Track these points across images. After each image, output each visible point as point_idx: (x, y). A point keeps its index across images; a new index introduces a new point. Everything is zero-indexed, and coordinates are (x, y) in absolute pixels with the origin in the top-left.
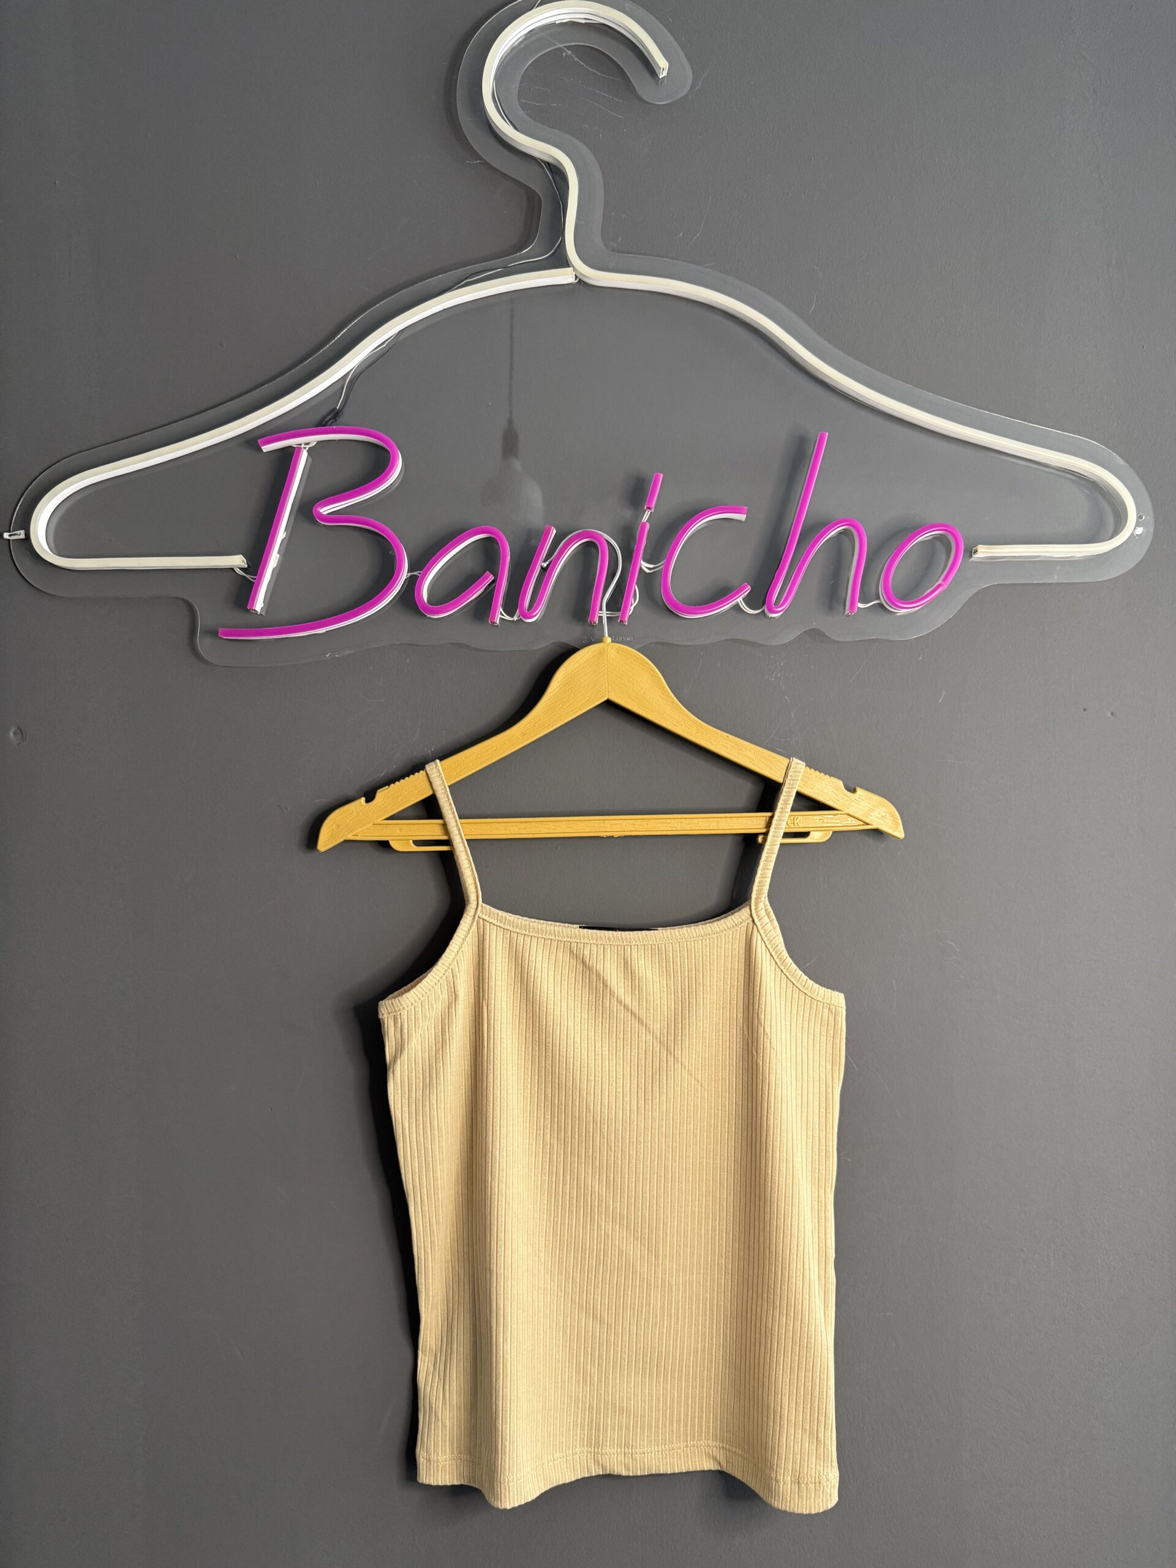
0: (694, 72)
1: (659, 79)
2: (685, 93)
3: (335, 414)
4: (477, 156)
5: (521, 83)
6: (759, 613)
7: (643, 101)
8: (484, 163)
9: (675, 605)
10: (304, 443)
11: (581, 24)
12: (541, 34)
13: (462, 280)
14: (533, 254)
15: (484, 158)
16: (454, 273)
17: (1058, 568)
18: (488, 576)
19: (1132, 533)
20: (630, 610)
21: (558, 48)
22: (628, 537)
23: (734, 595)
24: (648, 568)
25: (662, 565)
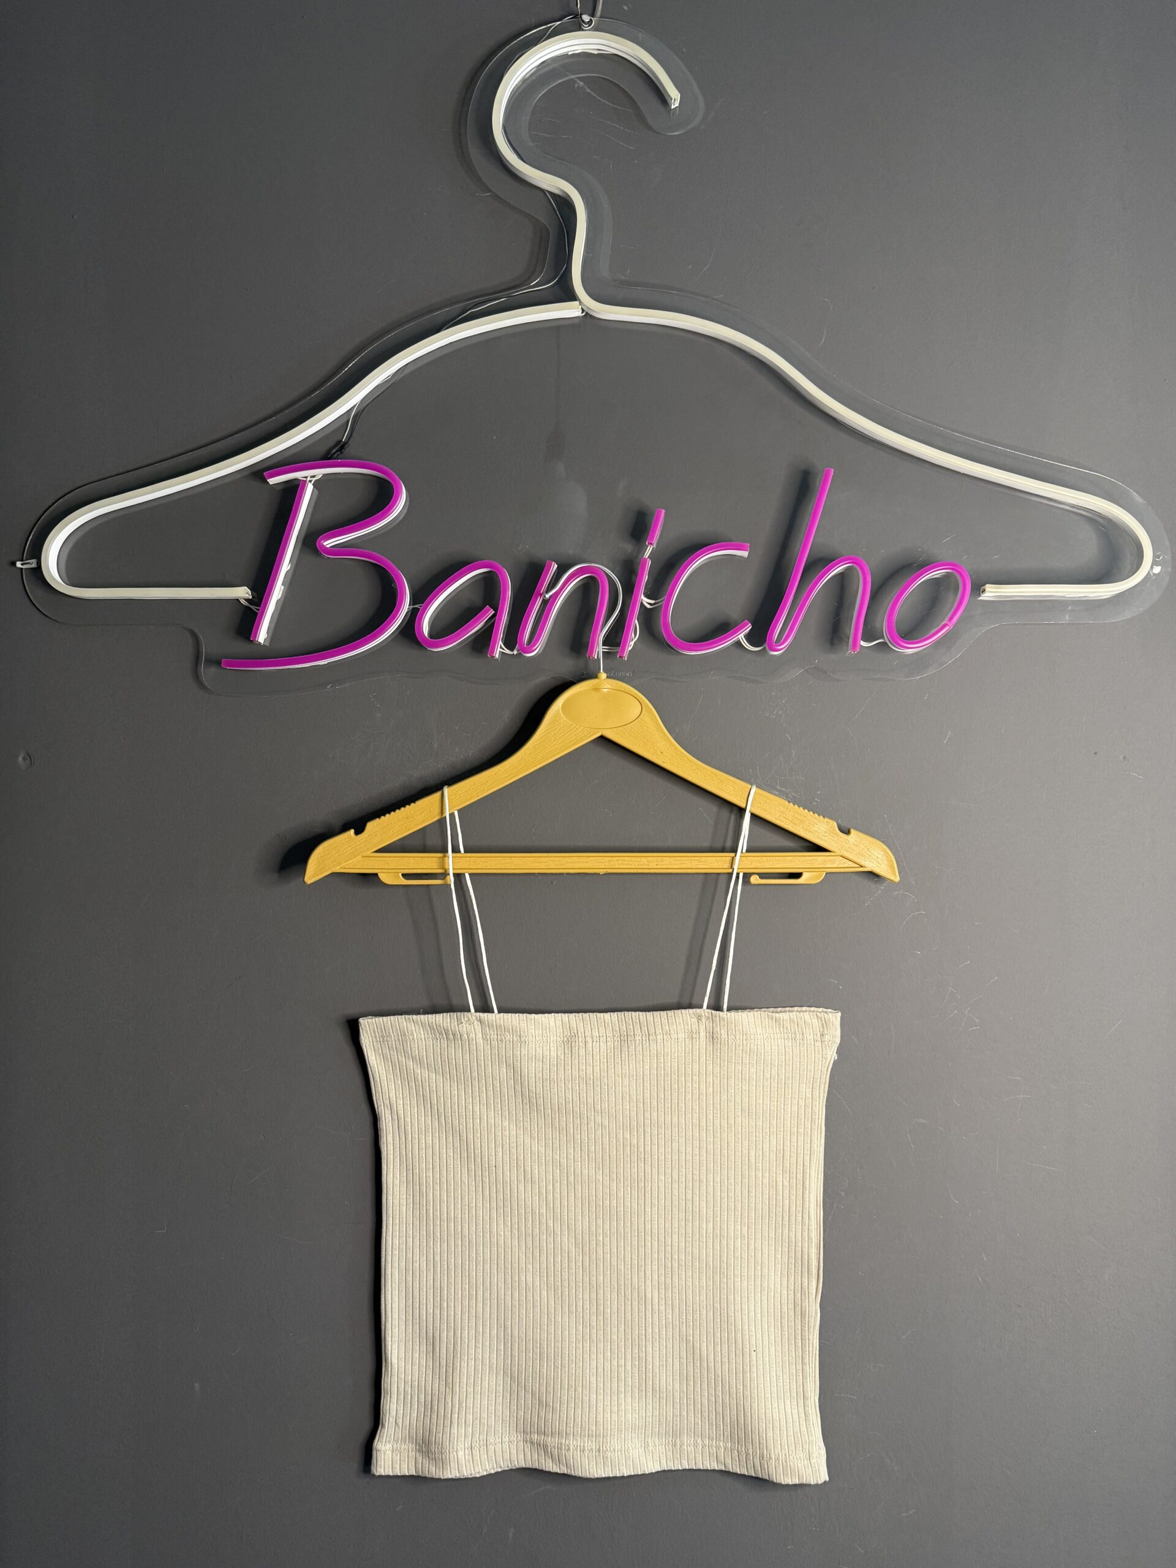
0: (707, 102)
1: (670, 109)
2: (698, 122)
3: (341, 447)
4: (487, 189)
5: (532, 114)
6: (760, 651)
7: (653, 131)
8: (496, 196)
9: (675, 642)
10: (310, 476)
11: (594, 54)
12: (554, 65)
13: (467, 311)
14: (537, 285)
15: (492, 189)
16: (458, 307)
17: (1070, 608)
18: (489, 611)
19: (1149, 573)
20: (631, 644)
21: (569, 80)
22: (629, 571)
23: (735, 632)
24: (649, 604)
25: (662, 601)
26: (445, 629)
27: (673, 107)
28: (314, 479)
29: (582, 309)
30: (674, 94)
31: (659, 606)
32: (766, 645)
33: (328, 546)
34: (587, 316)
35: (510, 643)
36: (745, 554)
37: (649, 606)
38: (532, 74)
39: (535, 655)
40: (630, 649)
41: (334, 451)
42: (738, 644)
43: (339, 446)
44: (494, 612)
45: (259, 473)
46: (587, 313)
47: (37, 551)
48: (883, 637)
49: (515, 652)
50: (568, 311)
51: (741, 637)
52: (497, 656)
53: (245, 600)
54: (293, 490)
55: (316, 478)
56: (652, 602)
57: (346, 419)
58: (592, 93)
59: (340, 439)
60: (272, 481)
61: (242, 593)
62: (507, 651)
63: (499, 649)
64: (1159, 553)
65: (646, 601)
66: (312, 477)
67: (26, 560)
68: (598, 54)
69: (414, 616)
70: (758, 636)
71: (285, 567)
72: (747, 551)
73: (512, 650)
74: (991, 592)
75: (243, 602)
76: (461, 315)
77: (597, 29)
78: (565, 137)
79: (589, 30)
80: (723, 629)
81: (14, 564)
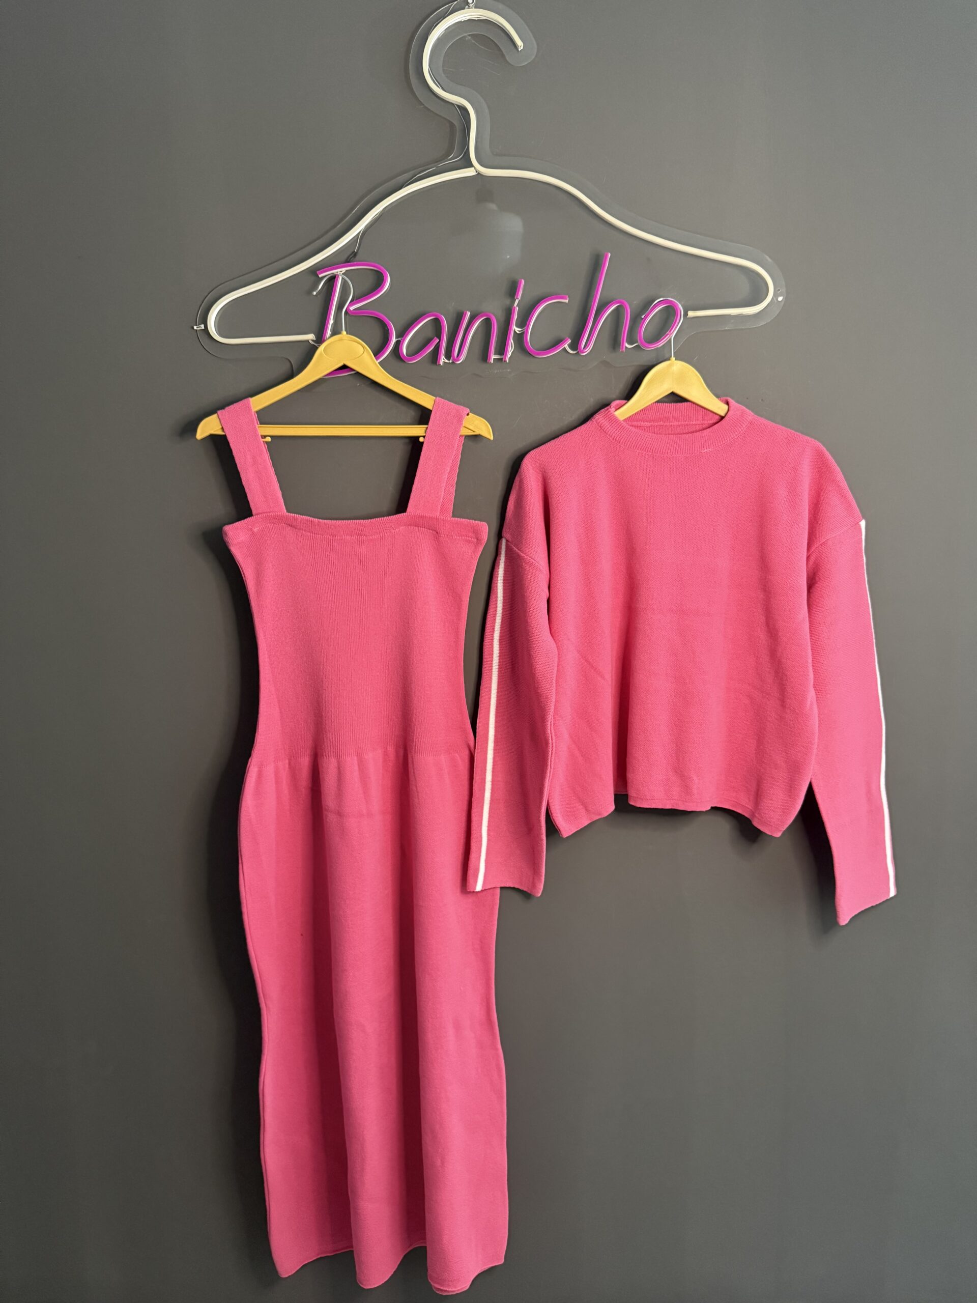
0: (538, 44)
1: (518, 50)
2: (533, 57)
3: (355, 254)
4: (422, 104)
5: (444, 58)
6: (576, 353)
7: (509, 64)
8: (425, 107)
9: (531, 351)
10: (340, 271)
11: (475, 20)
12: (453, 28)
13: (416, 176)
14: (453, 159)
15: (425, 105)
16: (412, 173)
17: (732, 321)
18: (436, 339)
19: (772, 299)
20: (509, 354)
21: (462, 37)
22: (509, 312)
23: (563, 343)
24: (519, 331)
25: (526, 327)
26: (416, 351)
27: (520, 50)
28: (341, 273)
29: (476, 172)
30: (519, 43)
31: (524, 333)
32: (578, 350)
33: (352, 310)
34: (479, 174)
35: (448, 356)
36: (567, 301)
37: (518, 332)
38: (443, 34)
39: (461, 363)
40: (509, 356)
41: (351, 256)
42: (565, 349)
43: (352, 255)
44: (438, 340)
45: (314, 271)
46: (479, 173)
47: (204, 321)
48: (637, 342)
49: (451, 361)
50: (469, 172)
51: (566, 346)
52: (442, 364)
53: (313, 341)
54: (333, 279)
55: (343, 272)
56: (520, 330)
57: (357, 237)
58: (476, 43)
59: (352, 251)
60: (320, 276)
61: (311, 337)
62: (447, 361)
63: (443, 360)
64: (779, 288)
65: (518, 330)
66: (341, 271)
67: (199, 325)
68: (478, 20)
69: (398, 344)
70: (575, 345)
71: (331, 321)
72: (566, 299)
73: (449, 360)
74: (691, 314)
75: (310, 341)
76: (413, 178)
77: (475, 8)
78: (462, 70)
79: (472, 8)
80: (558, 342)
81: (193, 328)
